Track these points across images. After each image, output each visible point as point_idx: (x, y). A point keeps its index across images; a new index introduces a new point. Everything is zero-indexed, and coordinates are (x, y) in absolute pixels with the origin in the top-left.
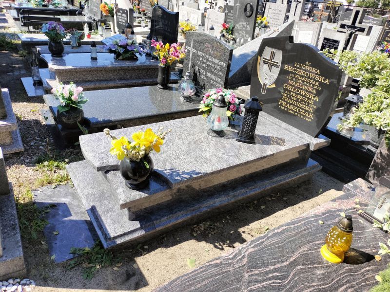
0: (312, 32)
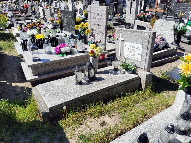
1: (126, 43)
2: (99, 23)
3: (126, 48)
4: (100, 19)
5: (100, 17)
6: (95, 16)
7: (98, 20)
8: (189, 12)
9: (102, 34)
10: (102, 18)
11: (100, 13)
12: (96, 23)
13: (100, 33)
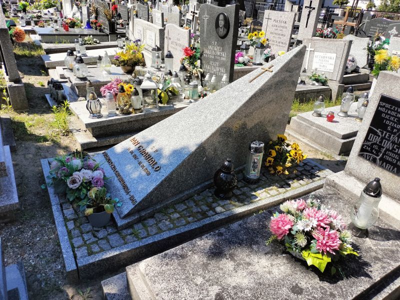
0: (334, 55)
1: (316, 53)
2: (280, 32)
3: (315, 60)
4: (283, 27)
5: (283, 24)
6: (276, 24)
7: (279, 28)
8: (389, 32)
9: (284, 45)
10: (286, 25)
11: (284, 20)
12: (276, 32)
13: (281, 44)
